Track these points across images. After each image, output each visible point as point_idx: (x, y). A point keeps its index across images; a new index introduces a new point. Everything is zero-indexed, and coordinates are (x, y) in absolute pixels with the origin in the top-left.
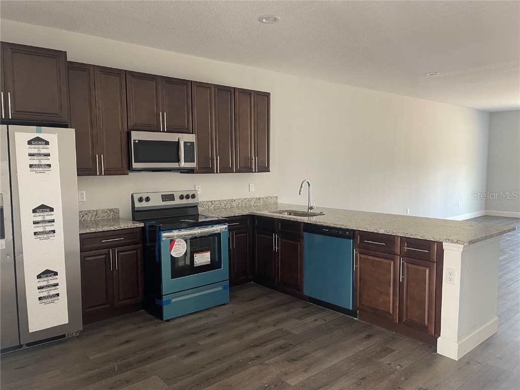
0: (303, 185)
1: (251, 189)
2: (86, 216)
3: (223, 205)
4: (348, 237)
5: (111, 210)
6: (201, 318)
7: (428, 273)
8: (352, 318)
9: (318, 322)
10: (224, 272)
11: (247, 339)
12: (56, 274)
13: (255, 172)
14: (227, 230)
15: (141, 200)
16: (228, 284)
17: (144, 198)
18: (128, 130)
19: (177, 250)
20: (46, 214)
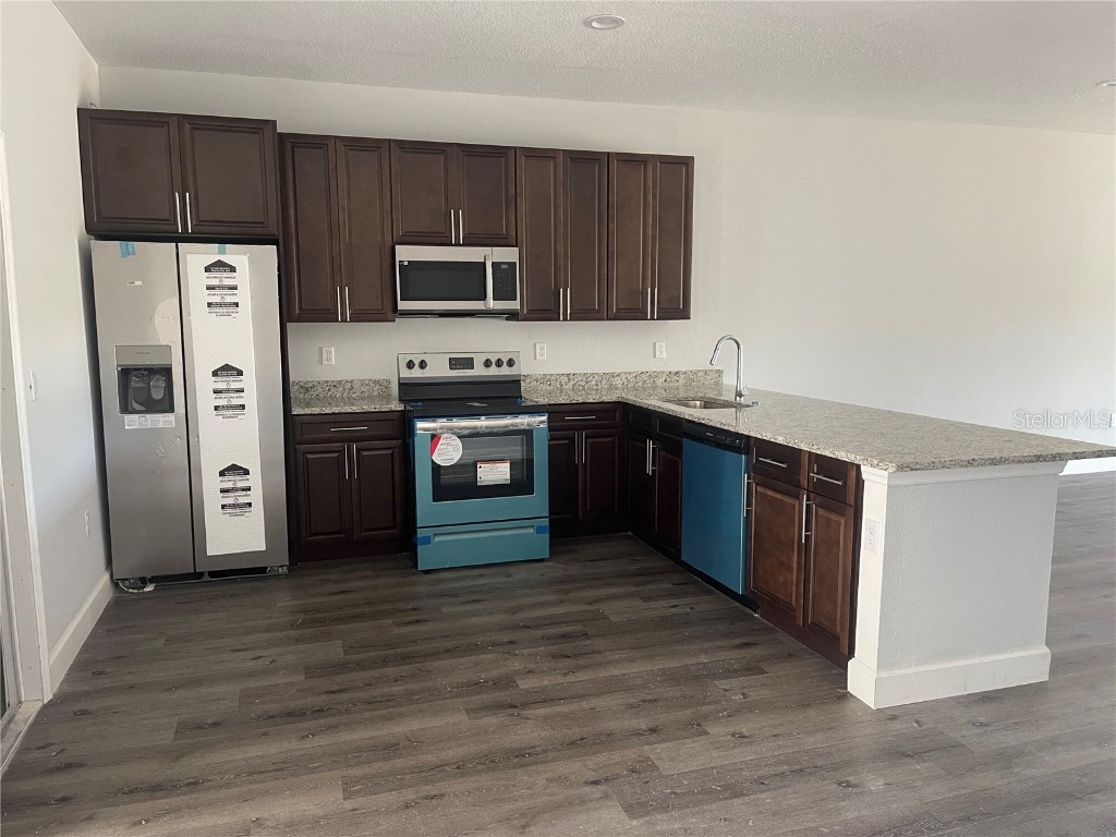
0: (720, 346)
1: (657, 353)
2: (333, 389)
3: (594, 383)
4: (738, 450)
5: (376, 382)
6: (482, 576)
7: (842, 528)
8: (751, 612)
9: (674, 610)
10: (538, 502)
11: (521, 615)
12: (247, 472)
13: (652, 319)
14: (545, 426)
15: (410, 365)
16: (547, 524)
17: (417, 362)
18: (390, 244)
19: (443, 454)
20: (231, 378)
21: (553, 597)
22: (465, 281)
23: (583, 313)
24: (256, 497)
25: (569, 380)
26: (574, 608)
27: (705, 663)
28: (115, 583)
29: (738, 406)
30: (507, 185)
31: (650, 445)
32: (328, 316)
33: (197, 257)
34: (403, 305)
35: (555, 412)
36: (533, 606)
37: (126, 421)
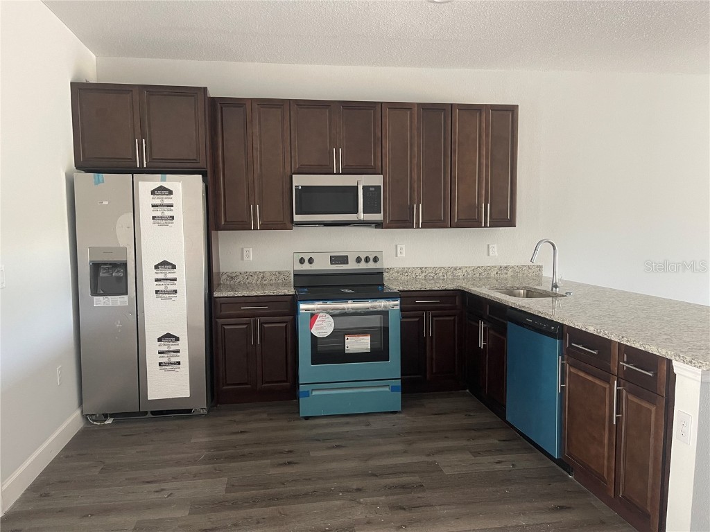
0: (539, 247)
1: (491, 253)
2: (250, 278)
3: (441, 274)
4: (553, 335)
5: (281, 273)
6: (347, 423)
7: (653, 415)
8: (566, 473)
9: (498, 467)
10: (392, 366)
11: (372, 463)
12: (177, 339)
13: (486, 226)
14: (398, 308)
15: (302, 261)
16: (400, 384)
17: (307, 259)
18: (289, 174)
19: (320, 328)
20: (168, 271)
21: (400, 447)
22: (342, 200)
23: (432, 222)
24: (184, 357)
25: (422, 272)
26: (415, 459)
27: (523, 526)
28: (85, 417)
29: (555, 296)
30: (375, 129)
31: (482, 325)
32: (245, 226)
33: (146, 184)
34: (297, 218)
35: (406, 297)
37: (95, 301)
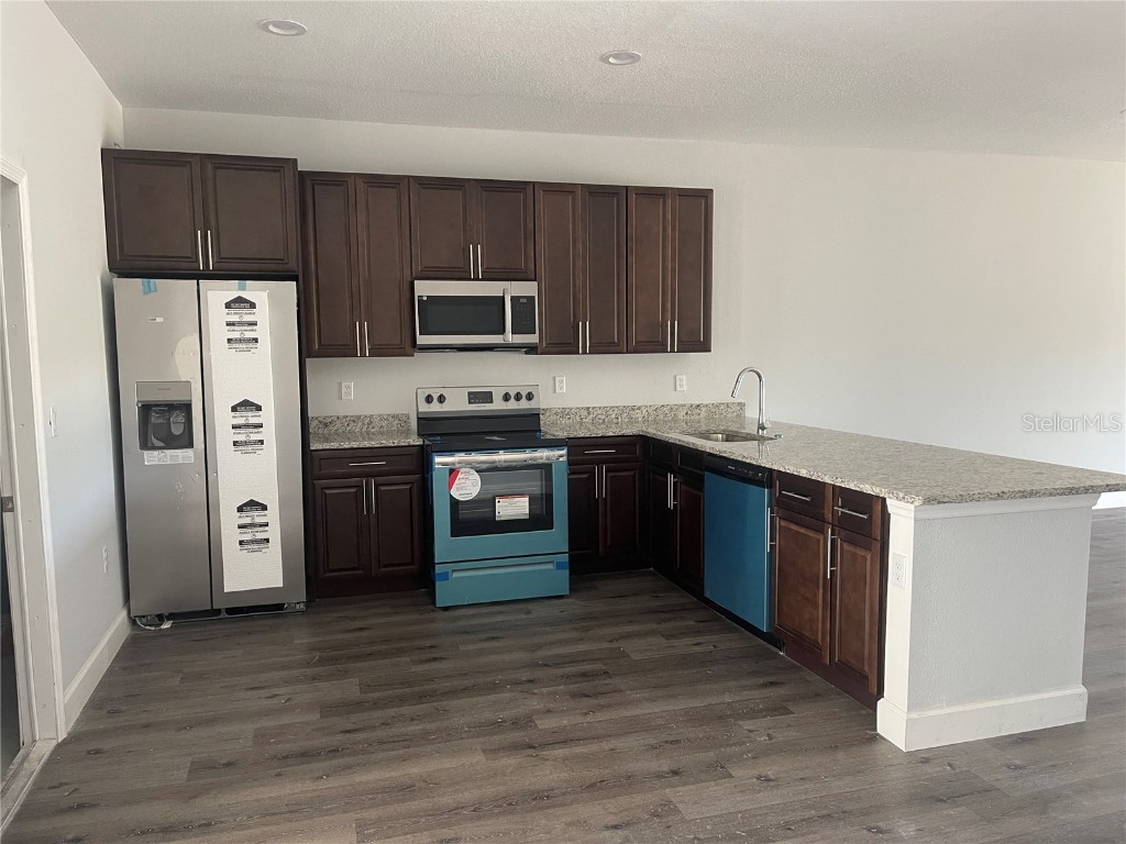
0: (742, 377)
1: (678, 387)
2: (352, 424)
3: (613, 416)
4: (760, 484)
5: (395, 417)
6: (501, 612)
7: (868, 562)
8: (776, 650)
9: (697, 649)
10: (557, 537)
11: (541, 653)
12: (264, 508)
13: (672, 351)
14: (564, 459)
16: (567, 560)
17: (435, 397)
18: (409, 279)
19: (462, 488)
20: (250, 414)
21: (572, 635)
22: (484, 315)
23: (602, 347)
24: (274, 533)
25: (589, 413)
26: (594, 646)
27: (729, 703)
28: (133, 621)
29: (761, 439)
30: (525, 219)
31: (671, 478)
32: (346, 350)
33: (218, 293)
34: (422, 340)
35: (575, 446)
36: (552, 644)
37: (146, 457)
